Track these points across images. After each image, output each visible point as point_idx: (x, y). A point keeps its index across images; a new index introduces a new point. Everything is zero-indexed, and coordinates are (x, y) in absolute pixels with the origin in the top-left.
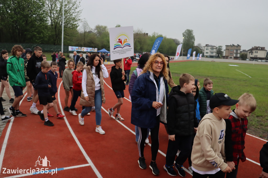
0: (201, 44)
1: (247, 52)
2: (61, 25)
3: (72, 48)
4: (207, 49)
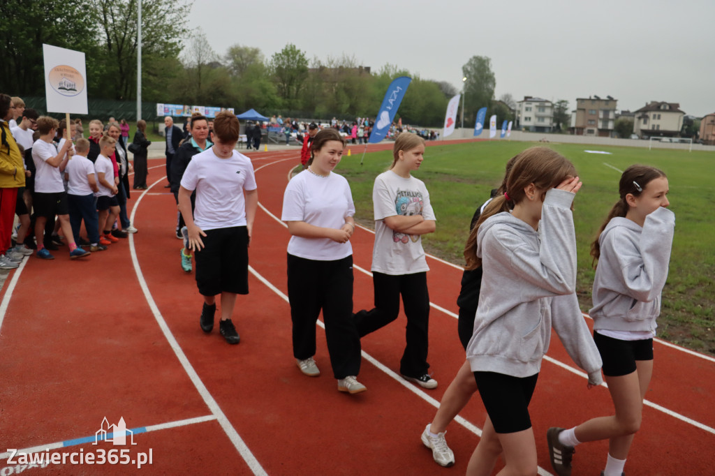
0: (511, 96)
1: (632, 118)
2: (136, 45)
3: (165, 108)
4: (527, 109)
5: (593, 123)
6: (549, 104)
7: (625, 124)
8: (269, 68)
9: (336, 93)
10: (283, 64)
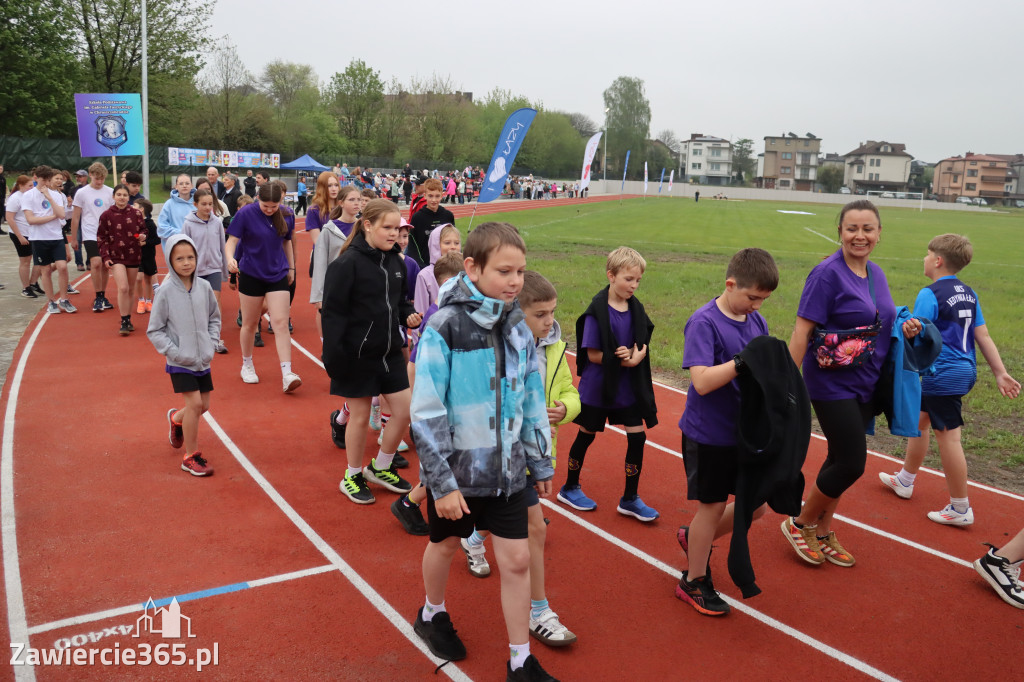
0: (672, 134)
1: (841, 163)
3: (180, 154)
4: (695, 152)
5: (788, 171)
6: (727, 145)
7: (833, 173)
8: (327, 95)
9: (425, 130)
10: (348, 89)
